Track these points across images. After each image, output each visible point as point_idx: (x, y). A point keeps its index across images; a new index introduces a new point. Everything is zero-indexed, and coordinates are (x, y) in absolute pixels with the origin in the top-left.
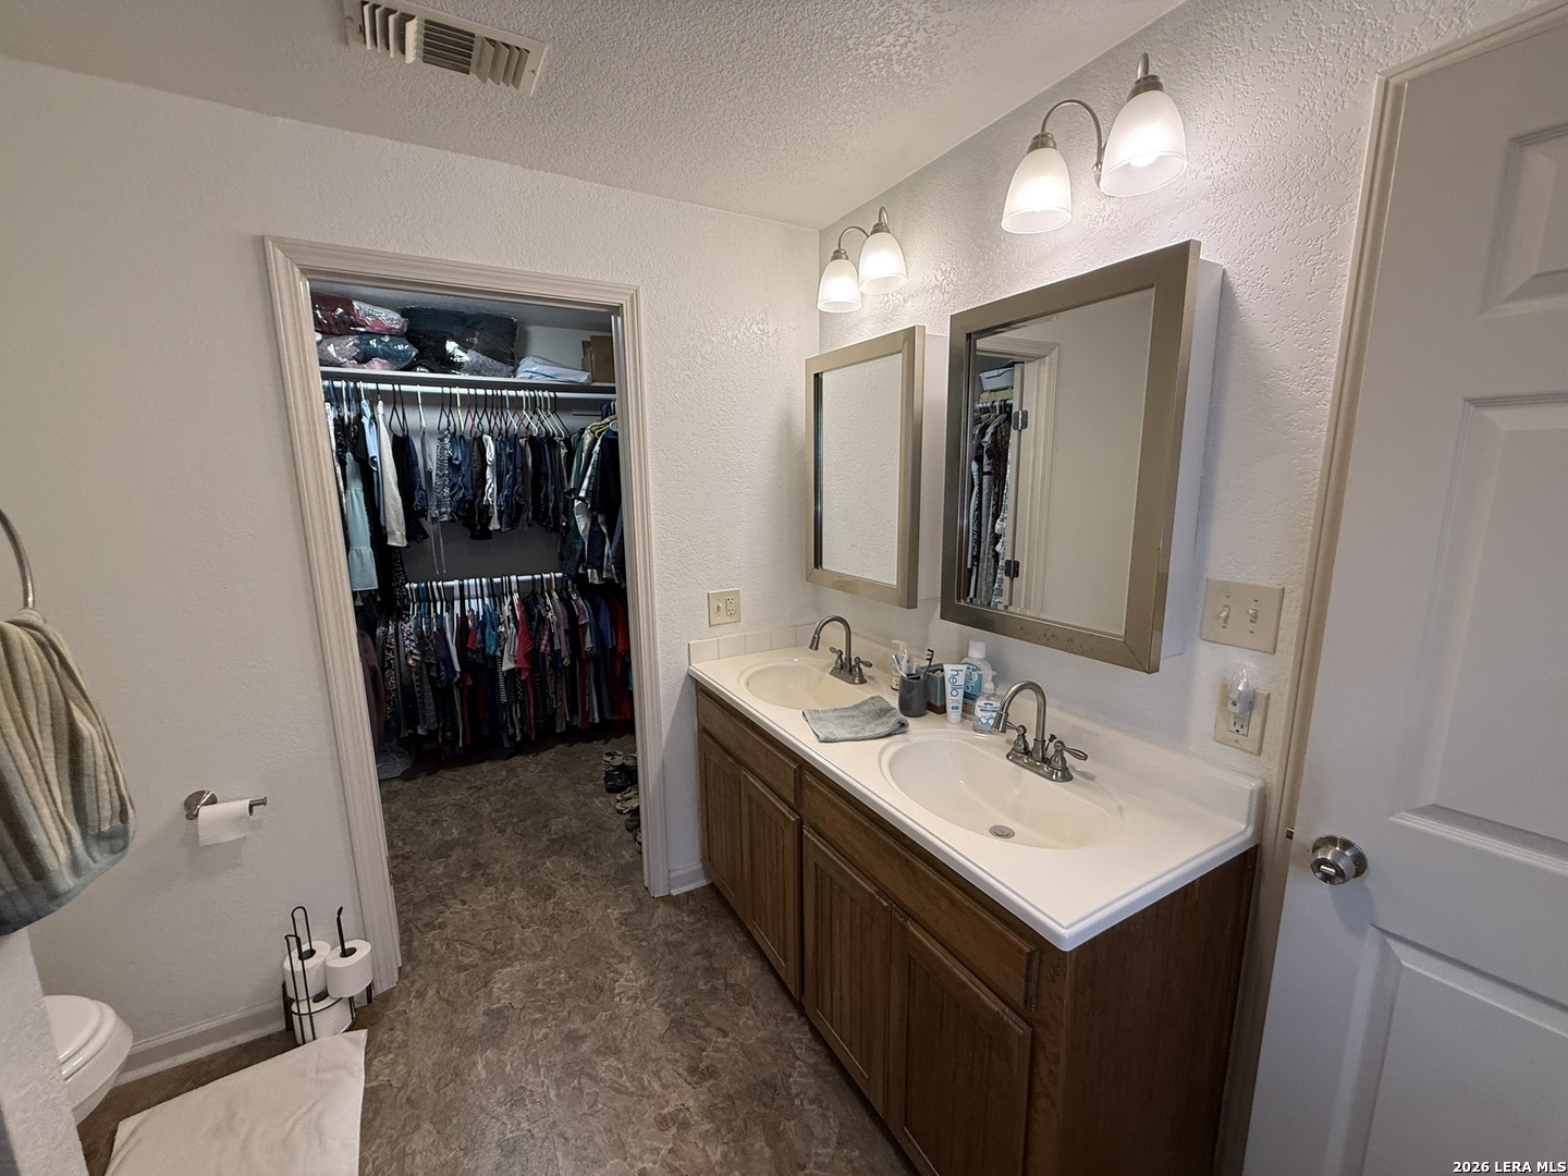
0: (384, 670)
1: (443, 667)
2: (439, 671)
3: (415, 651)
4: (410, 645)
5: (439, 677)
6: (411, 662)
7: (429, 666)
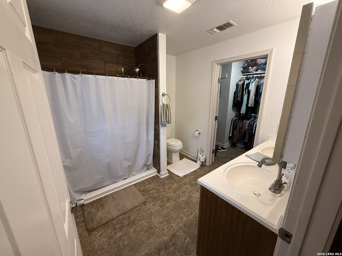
0: (242, 128)
1: (251, 131)
2: (250, 131)
3: (247, 126)
4: (247, 125)
5: (250, 132)
6: (246, 128)
7: (249, 130)
